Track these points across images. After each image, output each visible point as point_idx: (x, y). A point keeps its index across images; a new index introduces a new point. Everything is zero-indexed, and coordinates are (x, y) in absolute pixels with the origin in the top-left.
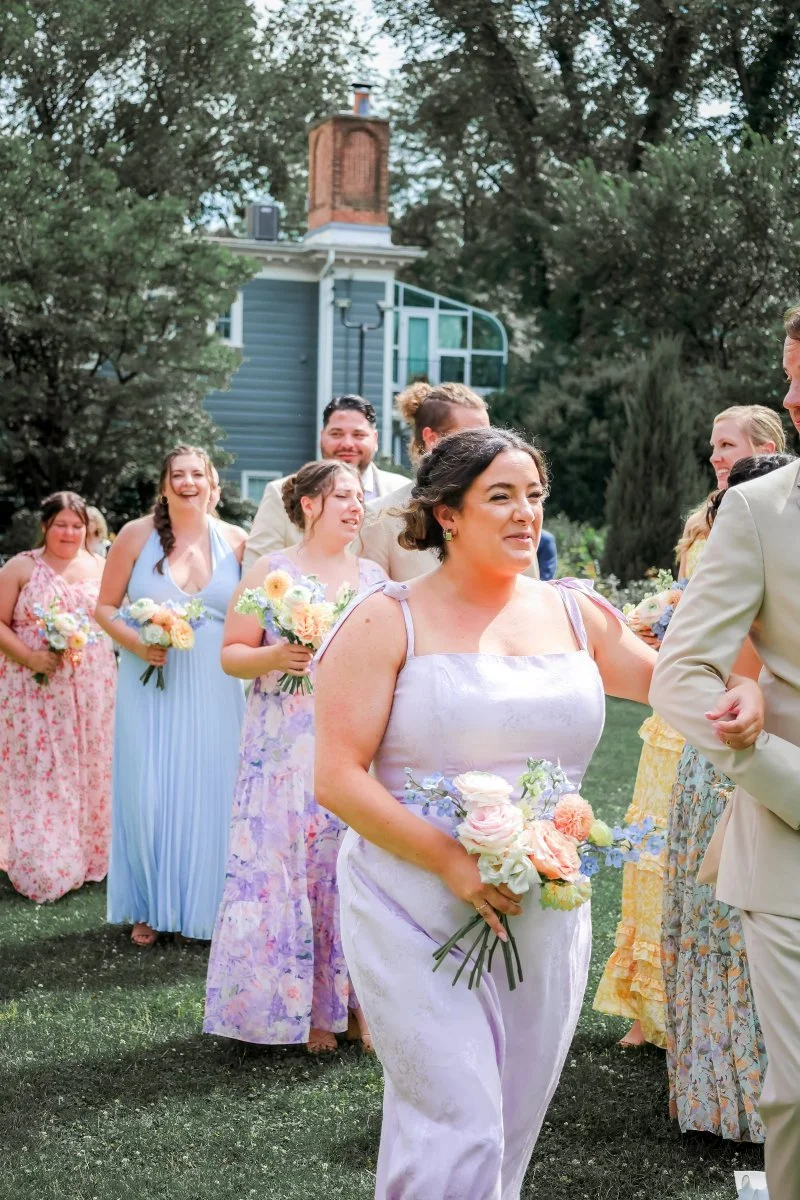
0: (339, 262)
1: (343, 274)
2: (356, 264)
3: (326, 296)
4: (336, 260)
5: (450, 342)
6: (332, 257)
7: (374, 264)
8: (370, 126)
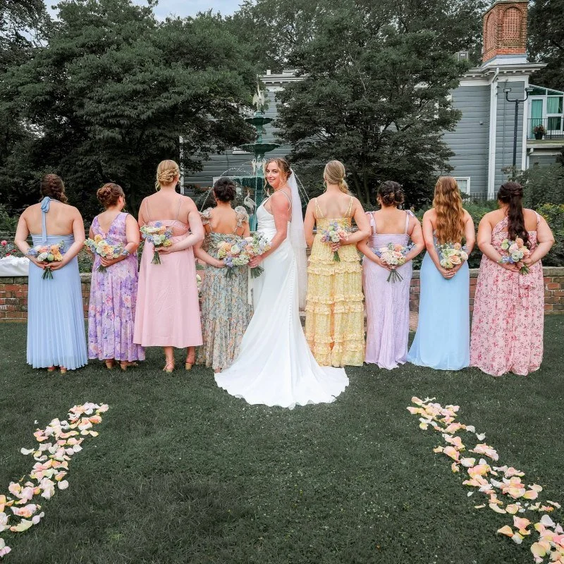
0: (501, 74)
1: (502, 79)
2: (511, 73)
3: (494, 91)
4: (500, 72)
5: (553, 110)
6: (498, 71)
7: (519, 73)
8: (517, 5)
